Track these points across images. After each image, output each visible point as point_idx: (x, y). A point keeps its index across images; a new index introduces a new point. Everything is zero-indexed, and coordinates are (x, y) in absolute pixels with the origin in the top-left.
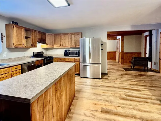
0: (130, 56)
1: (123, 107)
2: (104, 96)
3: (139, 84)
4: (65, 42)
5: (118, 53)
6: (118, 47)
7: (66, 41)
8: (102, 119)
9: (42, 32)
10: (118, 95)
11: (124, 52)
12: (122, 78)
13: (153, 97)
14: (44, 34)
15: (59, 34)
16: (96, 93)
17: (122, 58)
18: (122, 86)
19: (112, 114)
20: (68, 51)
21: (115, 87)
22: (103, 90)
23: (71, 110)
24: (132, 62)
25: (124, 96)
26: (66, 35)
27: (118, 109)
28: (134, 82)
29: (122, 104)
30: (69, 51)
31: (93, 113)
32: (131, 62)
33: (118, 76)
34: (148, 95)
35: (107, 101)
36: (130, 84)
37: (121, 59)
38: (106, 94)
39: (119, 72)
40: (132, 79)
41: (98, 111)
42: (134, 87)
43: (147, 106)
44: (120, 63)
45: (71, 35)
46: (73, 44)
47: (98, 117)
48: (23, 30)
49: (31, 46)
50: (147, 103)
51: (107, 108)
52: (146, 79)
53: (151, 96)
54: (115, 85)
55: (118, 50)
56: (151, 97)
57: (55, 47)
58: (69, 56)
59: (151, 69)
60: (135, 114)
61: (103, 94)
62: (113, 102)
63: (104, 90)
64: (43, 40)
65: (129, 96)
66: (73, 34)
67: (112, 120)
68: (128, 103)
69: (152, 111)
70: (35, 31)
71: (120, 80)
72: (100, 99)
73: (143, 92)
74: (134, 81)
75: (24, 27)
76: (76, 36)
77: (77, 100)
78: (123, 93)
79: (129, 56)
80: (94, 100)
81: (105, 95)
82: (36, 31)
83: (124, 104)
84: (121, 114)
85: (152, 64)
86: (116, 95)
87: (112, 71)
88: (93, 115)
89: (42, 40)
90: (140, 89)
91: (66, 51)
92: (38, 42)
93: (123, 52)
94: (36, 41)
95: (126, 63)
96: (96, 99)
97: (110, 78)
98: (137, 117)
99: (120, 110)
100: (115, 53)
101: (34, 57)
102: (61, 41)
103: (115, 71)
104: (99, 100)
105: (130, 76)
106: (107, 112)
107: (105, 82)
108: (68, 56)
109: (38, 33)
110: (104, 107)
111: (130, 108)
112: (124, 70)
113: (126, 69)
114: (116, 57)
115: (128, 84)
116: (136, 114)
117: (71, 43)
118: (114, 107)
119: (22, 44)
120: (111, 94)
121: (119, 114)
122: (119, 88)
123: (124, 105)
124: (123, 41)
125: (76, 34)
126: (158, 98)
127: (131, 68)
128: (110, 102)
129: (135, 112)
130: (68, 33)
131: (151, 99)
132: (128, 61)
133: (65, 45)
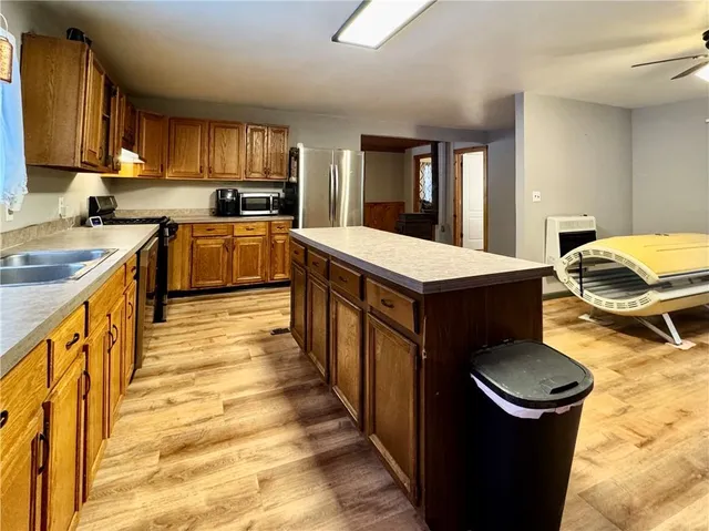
4: (223, 159)
7: (228, 154)
26: (226, 127)
45: (249, 131)
46: (258, 166)
57: (169, 175)
58: (242, 212)
66: (258, 127)
76: (270, 136)
91: (219, 193)
102: (202, 152)
108: (239, 215)
117: (250, 164)
125: (270, 131)
130: (239, 123)
133: (224, 167)
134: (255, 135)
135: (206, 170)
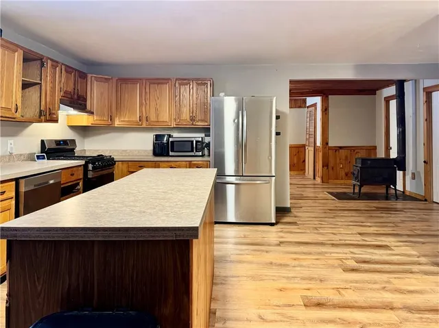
0: (346, 157)
1: (356, 289)
2: (299, 268)
3: (382, 230)
4: (156, 110)
5: (313, 149)
6: (312, 130)
7: (160, 105)
8: (312, 321)
9: (76, 70)
10: (337, 263)
11: (330, 145)
12: (334, 220)
13: (423, 260)
14: (83, 76)
15: (133, 81)
16: (274, 261)
17: (325, 165)
18: (340, 240)
19: (335, 308)
20: (168, 140)
21: (322, 244)
22: (292, 253)
23: (215, 313)
24: (356, 173)
25: (352, 264)
26: (159, 84)
27: (346, 295)
28: (370, 226)
29: (351, 282)
30: (171, 140)
31: (284, 311)
32: (354, 174)
33: (323, 215)
34: (409, 256)
35: (311, 279)
36: (360, 234)
37: (323, 167)
38: (304, 263)
39: (320, 203)
40: (362, 219)
41: (293, 305)
42: (371, 240)
43: (412, 280)
44: (319, 180)
45: (177, 85)
46: (186, 115)
47: (300, 318)
48: (18, 57)
49: (40, 115)
50: (411, 272)
51: (318, 295)
52: (396, 219)
53: (418, 257)
54: (321, 239)
55: (312, 140)
56: (417, 259)
57: (117, 123)
58: (171, 153)
59: (403, 192)
60: (390, 300)
61: (296, 263)
62: (328, 281)
63: (295, 253)
64: (79, 97)
65: (365, 262)
66: (184, 81)
67: (339, 320)
68: (367, 279)
69: (427, 288)
70: (55, 63)
71: (331, 224)
72: (290, 275)
73: (397, 251)
74: (369, 224)
75: (22, 48)
76: (195, 88)
77: (224, 284)
78: (349, 256)
79: (344, 158)
80: (273, 280)
81: (301, 266)
82: (57, 62)
83: (357, 282)
84: (356, 304)
85: (406, 177)
86: (330, 262)
87: (301, 201)
88: (285, 317)
89: (76, 97)
90: (388, 244)
91: (158, 137)
92: (62, 102)
93: (327, 144)
94: (57, 99)
95: (337, 179)
96: (279, 276)
97: (300, 221)
98: (395, 305)
99: (350, 296)
100: (302, 149)
101: (44, 158)
102: (141, 105)
103: (310, 202)
104: (288, 278)
105: (354, 214)
106: (319, 305)
107: (291, 233)
108: (168, 155)
109: (66, 70)
110: (309, 293)
111: (374, 290)
112: (334, 198)
113: (340, 196)
114: (304, 161)
115: (356, 234)
116: (393, 300)
117: (179, 114)
118: (335, 291)
119: (14, 106)
120: (318, 262)
121: (351, 304)
122: (333, 245)
123: (358, 285)
124: (325, 110)
125: (195, 84)
126: (434, 260)
127: (354, 193)
128: (321, 281)
129: (388, 297)
130: (169, 79)
131: (419, 264)
132: (343, 173)
133: (157, 116)
134: (182, 88)
135: (144, 119)
